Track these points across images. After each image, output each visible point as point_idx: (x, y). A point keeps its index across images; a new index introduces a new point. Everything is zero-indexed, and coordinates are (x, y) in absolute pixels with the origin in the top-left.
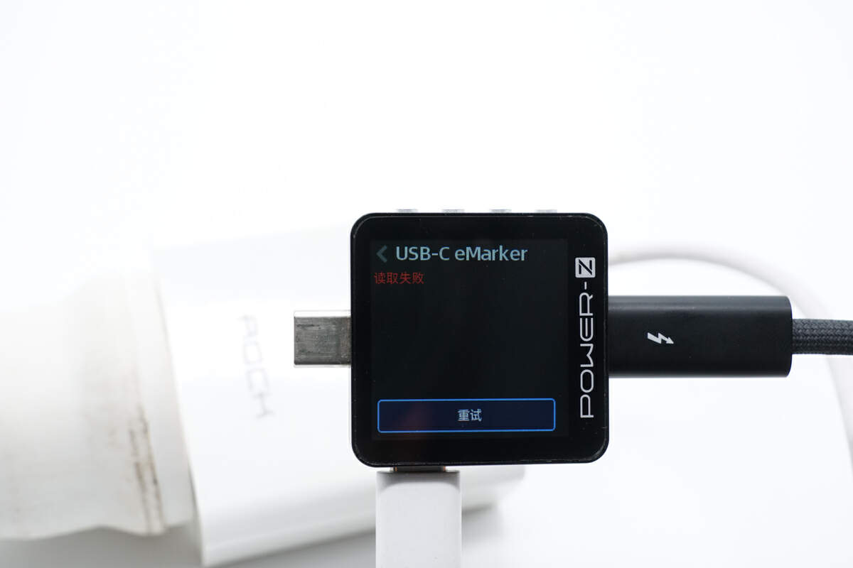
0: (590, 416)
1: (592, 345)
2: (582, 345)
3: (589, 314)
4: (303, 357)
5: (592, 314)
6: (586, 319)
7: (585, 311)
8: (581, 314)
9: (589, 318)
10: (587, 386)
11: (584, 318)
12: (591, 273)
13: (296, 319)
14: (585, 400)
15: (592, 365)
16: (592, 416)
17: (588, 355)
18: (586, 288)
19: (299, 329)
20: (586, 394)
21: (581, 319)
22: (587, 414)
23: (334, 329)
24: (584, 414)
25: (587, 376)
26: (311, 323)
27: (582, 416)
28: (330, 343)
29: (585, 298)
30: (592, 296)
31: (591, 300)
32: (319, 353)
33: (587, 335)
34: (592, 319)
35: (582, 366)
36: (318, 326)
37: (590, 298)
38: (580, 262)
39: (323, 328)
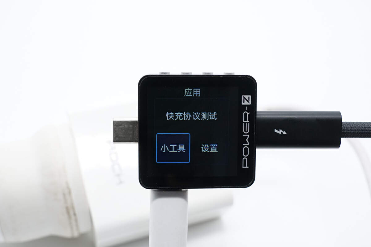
0: (247, 167)
1: (248, 135)
2: (244, 135)
3: (247, 121)
4: (117, 139)
5: (249, 121)
6: (246, 124)
7: (245, 120)
8: (244, 121)
9: (247, 123)
10: (246, 154)
11: (245, 123)
12: (249, 102)
13: (114, 122)
14: (245, 160)
15: (248, 144)
16: (248, 167)
17: (247, 140)
18: (246, 109)
19: (116, 127)
20: (245, 157)
21: (244, 124)
22: (246, 166)
23: (131, 127)
24: (244, 166)
25: (246, 149)
26: (120, 124)
27: (243, 167)
28: (129, 133)
29: (246, 114)
30: (249, 113)
31: (248, 115)
32: (124, 137)
33: (246, 131)
34: (249, 124)
35: (244, 145)
36: (124, 125)
37: (248, 114)
38: (244, 97)
39: (126, 126)
